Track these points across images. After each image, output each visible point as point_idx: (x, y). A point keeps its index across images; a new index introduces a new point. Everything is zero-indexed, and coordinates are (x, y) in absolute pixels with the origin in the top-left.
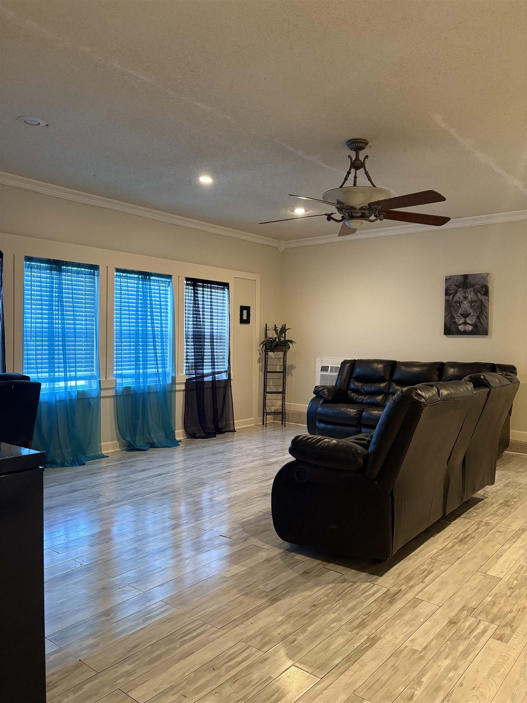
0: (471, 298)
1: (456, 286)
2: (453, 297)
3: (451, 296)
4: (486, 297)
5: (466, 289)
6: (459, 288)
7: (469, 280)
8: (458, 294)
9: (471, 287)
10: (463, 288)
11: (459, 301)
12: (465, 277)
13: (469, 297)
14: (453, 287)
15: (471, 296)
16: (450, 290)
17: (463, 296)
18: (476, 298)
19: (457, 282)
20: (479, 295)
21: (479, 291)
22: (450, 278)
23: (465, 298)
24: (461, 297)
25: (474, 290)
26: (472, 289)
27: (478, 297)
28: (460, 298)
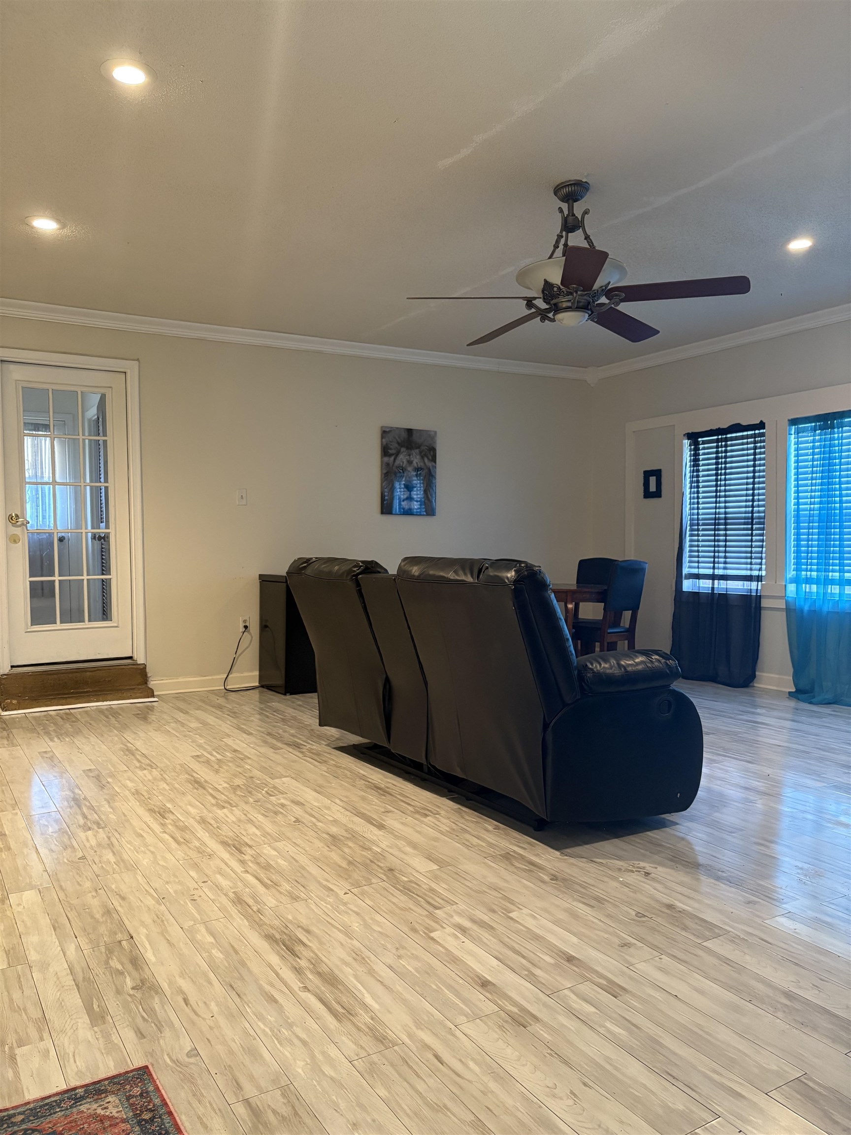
0: (417, 463)
1: (398, 443)
2: (395, 459)
3: (392, 458)
4: (434, 464)
5: (411, 450)
6: (402, 447)
7: (415, 437)
8: (401, 456)
9: (417, 448)
10: (407, 448)
11: (402, 467)
12: (410, 431)
13: (414, 462)
14: (395, 445)
15: (416, 461)
16: (391, 449)
17: (407, 459)
18: (422, 464)
19: (399, 438)
20: (426, 460)
21: (426, 455)
22: (390, 431)
23: (410, 462)
24: (405, 461)
25: (421, 452)
26: (417, 451)
27: (425, 463)
28: (403, 462)
